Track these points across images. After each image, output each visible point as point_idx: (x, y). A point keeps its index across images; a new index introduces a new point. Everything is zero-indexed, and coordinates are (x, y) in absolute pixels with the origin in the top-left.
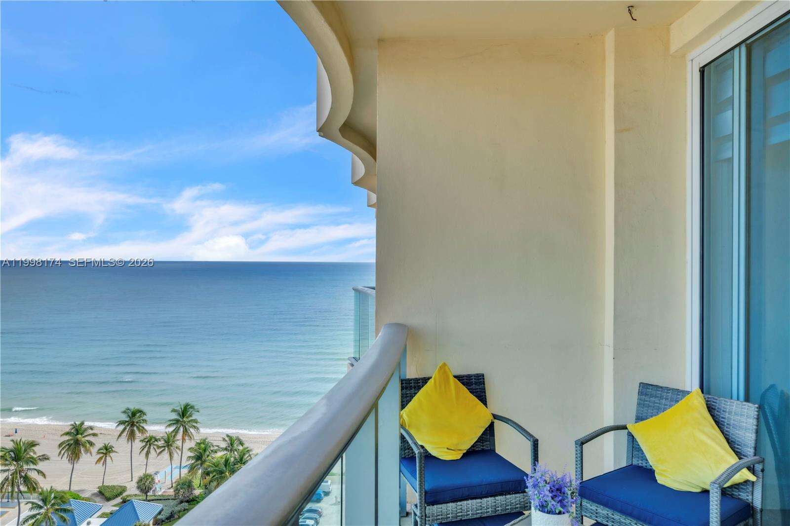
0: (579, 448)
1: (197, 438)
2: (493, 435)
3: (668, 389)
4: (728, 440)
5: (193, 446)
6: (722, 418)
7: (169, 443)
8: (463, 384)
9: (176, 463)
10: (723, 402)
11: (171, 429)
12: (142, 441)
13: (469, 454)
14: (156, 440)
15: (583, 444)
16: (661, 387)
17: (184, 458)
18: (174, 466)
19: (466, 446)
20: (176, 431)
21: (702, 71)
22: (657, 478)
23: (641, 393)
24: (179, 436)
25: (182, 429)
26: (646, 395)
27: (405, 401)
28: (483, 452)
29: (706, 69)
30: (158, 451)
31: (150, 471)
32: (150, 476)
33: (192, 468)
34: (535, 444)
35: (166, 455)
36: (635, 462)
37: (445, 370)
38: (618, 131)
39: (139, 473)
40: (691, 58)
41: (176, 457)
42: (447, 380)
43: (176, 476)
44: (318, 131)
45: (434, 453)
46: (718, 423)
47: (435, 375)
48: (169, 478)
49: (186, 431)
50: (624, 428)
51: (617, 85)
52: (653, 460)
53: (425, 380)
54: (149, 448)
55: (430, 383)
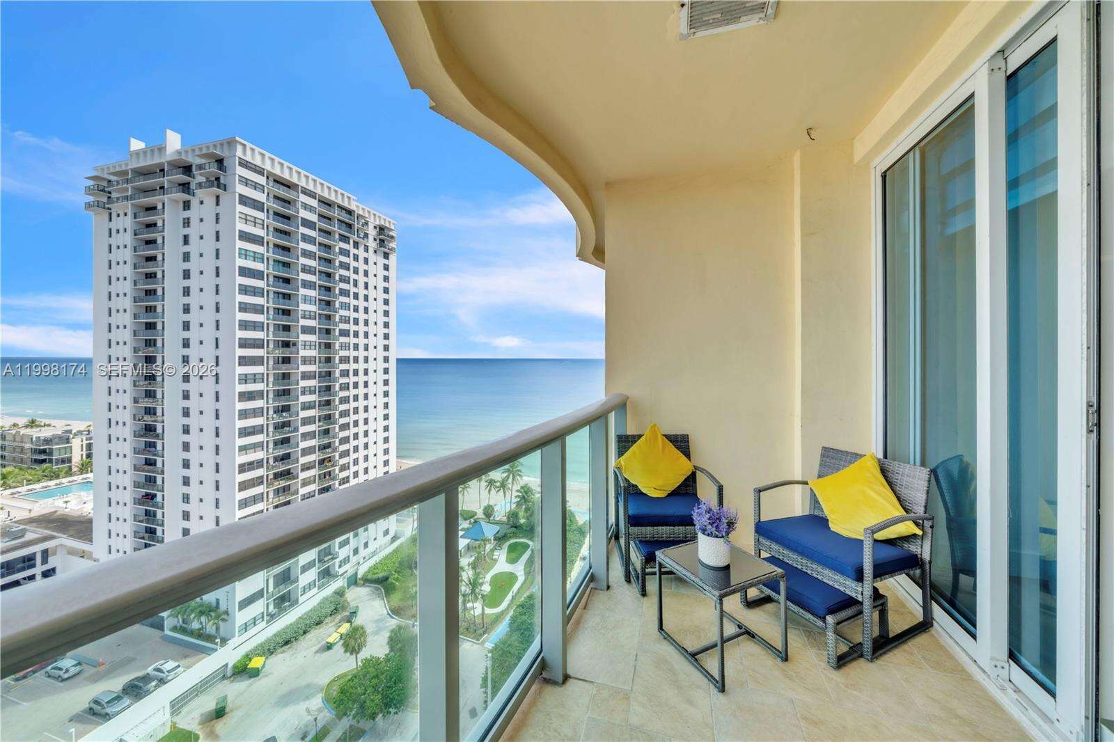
0: (757, 494)
1: (522, 483)
2: (695, 482)
3: (847, 453)
4: (899, 499)
5: (519, 488)
6: (896, 479)
7: (503, 485)
8: (671, 441)
9: (508, 499)
10: (897, 465)
11: (505, 475)
12: (486, 482)
13: (674, 494)
14: (495, 482)
15: (760, 491)
16: (841, 451)
17: (513, 497)
18: (507, 501)
19: (671, 488)
20: (508, 477)
21: (884, 176)
22: (830, 526)
23: (823, 456)
24: (510, 480)
25: (511, 476)
26: (828, 457)
27: (621, 451)
28: (687, 494)
29: (888, 173)
30: (497, 490)
31: (491, 503)
32: (491, 506)
33: (519, 504)
34: (721, 489)
35: (501, 492)
36: (817, 513)
37: (655, 430)
38: (806, 235)
39: (485, 504)
40: (875, 165)
41: (508, 494)
42: (656, 437)
43: (508, 509)
44: (577, 256)
45: (644, 491)
46: (890, 484)
47: (647, 433)
48: (503, 509)
49: (514, 477)
50: (806, 483)
51: (802, 197)
52: (828, 511)
53: (640, 436)
54: (491, 487)
55: (642, 439)
